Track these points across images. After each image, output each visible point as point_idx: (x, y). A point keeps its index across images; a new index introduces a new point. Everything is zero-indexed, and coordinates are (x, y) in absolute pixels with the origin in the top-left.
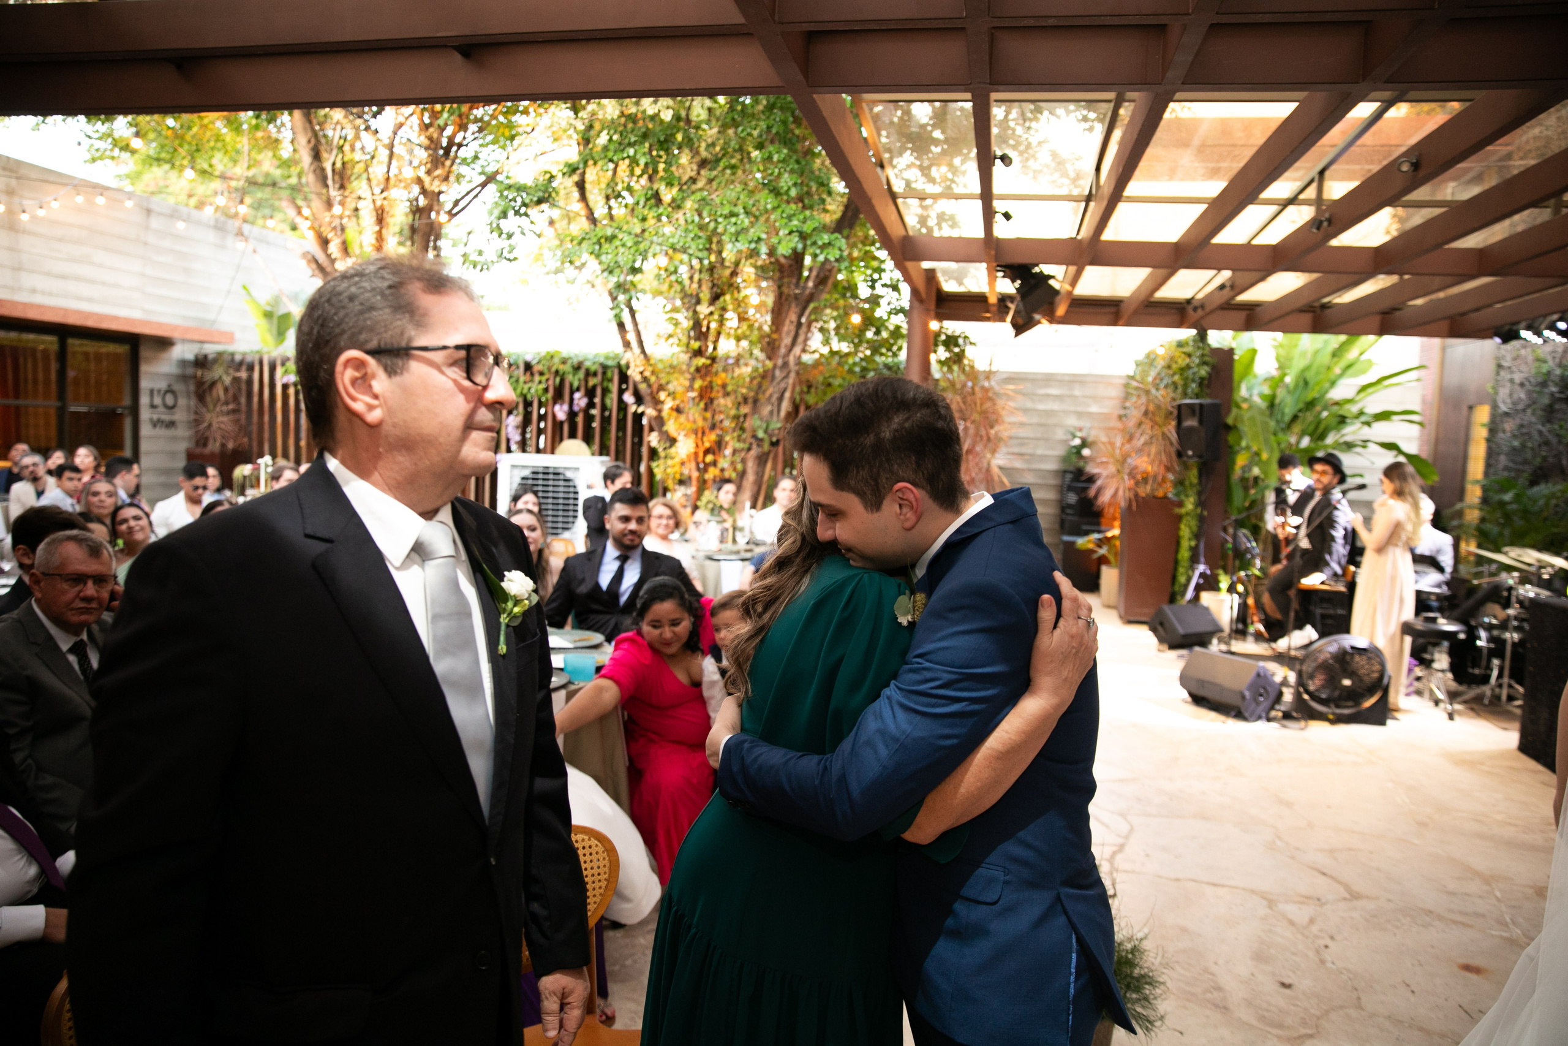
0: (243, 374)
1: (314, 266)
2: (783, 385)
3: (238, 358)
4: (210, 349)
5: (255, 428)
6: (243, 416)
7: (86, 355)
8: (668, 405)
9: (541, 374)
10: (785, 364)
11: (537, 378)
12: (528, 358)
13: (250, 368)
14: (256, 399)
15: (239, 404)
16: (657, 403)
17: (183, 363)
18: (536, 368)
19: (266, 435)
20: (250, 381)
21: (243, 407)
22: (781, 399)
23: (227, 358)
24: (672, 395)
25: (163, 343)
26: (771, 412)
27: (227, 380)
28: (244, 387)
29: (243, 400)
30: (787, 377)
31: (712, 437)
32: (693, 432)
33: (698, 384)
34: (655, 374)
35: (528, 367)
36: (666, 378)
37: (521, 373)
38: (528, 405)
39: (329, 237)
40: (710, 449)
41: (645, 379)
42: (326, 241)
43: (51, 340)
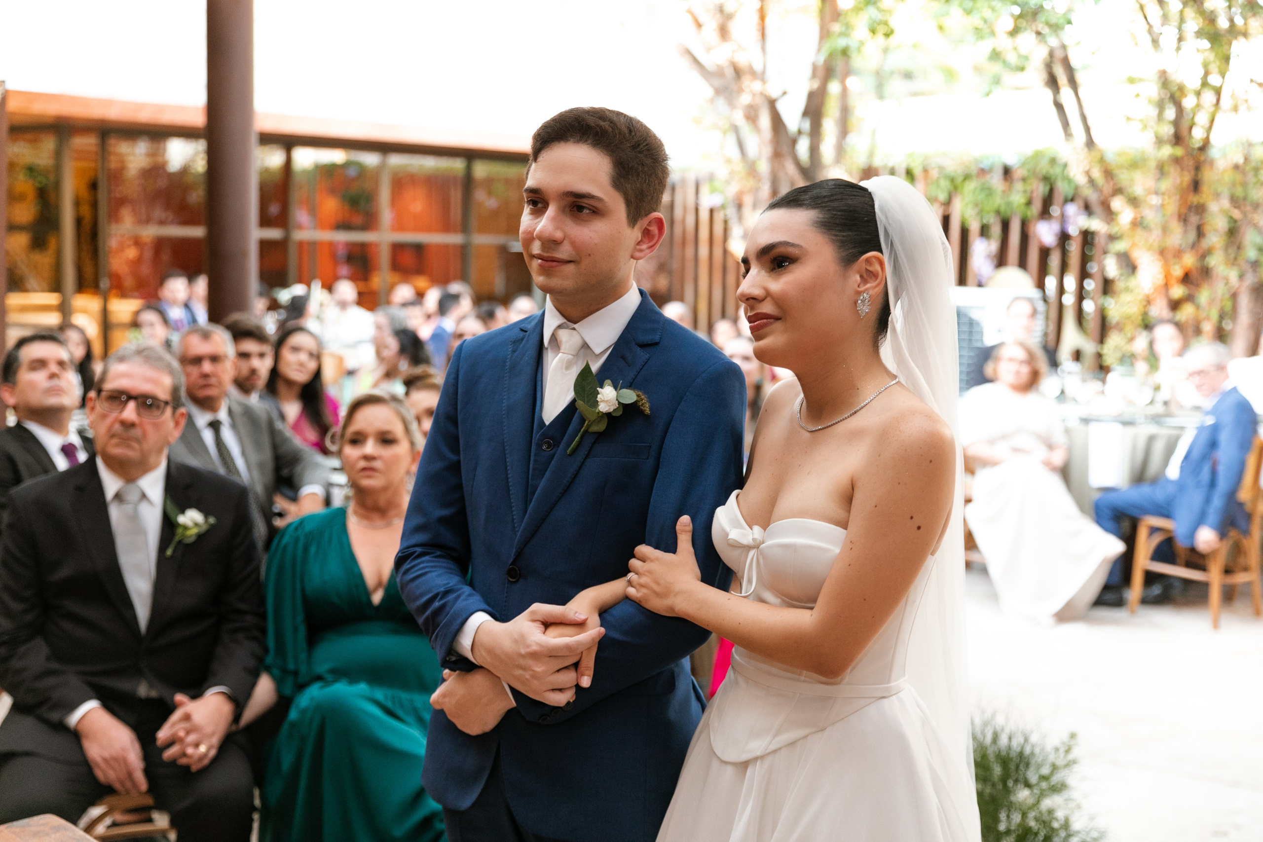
8: (1125, 214)
9: (1024, 180)
11: (1019, 186)
12: (1012, 160)
16: (1109, 214)
18: (1019, 173)
19: (690, 274)
24: (1134, 202)
31: (1189, 260)
32: (1162, 252)
33: (1166, 185)
34: (1108, 174)
35: (1007, 172)
36: (1123, 177)
37: (996, 181)
38: (1005, 226)
39: (701, 20)
40: (1186, 279)
41: (1092, 181)
42: (699, 25)
43: (457, 166)
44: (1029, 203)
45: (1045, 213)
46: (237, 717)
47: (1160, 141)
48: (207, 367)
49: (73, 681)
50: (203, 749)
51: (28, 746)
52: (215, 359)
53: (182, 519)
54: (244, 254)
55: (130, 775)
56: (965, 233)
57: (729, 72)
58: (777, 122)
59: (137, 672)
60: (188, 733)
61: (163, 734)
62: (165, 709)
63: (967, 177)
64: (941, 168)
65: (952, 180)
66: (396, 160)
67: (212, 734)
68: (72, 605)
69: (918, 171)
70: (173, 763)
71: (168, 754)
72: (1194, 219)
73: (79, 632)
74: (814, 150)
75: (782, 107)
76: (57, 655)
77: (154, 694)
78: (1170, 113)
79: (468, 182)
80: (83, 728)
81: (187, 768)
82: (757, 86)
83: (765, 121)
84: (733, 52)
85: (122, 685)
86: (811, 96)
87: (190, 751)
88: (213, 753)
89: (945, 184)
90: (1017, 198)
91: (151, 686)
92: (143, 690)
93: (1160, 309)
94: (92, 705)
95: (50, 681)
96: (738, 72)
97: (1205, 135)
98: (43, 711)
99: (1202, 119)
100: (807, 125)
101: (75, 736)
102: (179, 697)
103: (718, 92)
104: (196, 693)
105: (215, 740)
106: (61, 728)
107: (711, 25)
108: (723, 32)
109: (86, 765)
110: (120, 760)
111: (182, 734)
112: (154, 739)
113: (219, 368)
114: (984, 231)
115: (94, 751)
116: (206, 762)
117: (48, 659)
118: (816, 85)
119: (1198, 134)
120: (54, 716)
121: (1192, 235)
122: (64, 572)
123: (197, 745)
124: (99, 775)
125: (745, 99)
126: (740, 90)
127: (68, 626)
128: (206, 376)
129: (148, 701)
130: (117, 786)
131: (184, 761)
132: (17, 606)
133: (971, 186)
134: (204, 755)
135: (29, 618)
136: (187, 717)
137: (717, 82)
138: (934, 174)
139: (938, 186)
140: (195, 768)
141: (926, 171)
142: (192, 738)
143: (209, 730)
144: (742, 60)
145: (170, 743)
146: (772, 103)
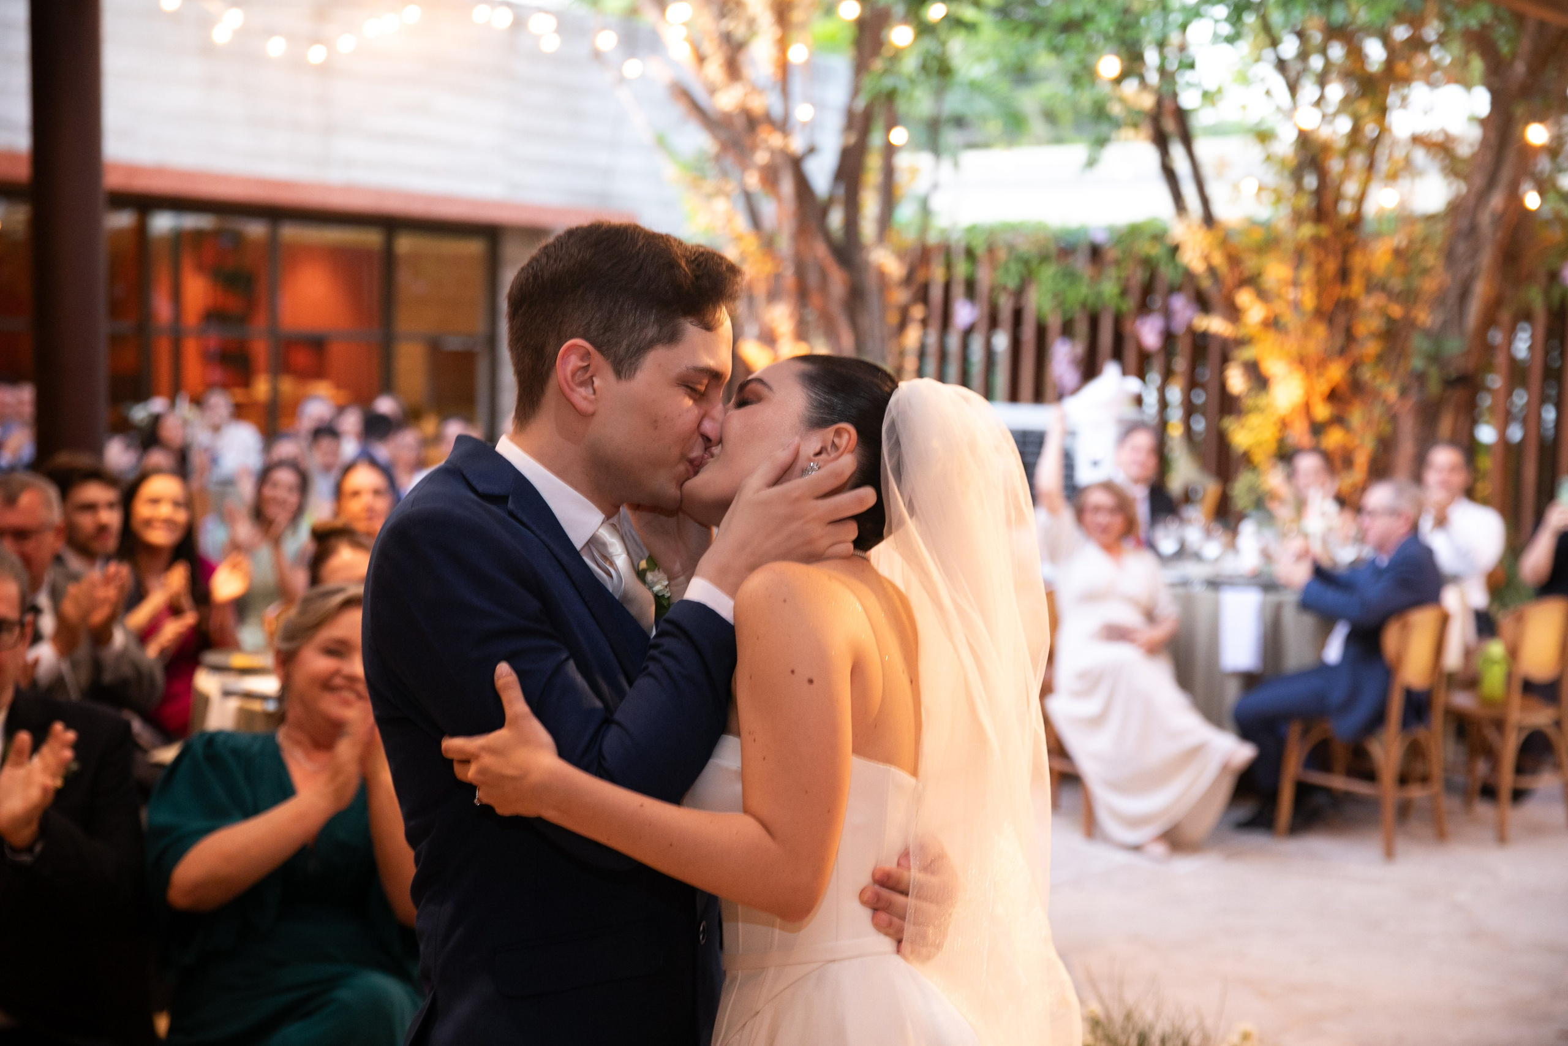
1: (683, 103)
2: (1466, 270)
8: (1254, 312)
9: (1117, 263)
10: (1473, 230)
11: (1112, 272)
12: (1100, 237)
16: (1234, 313)
18: (1112, 254)
22: (1464, 295)
24: (1262, 295)
26: (1445, 324)
30: (1474, 252)
31: (1336, 372)
32: (1302, 362)
33: (1307, 274)
34: (1234, 260)
35: (1096, 253)
36: (1251, 264)
37: (1081, 264)
38: (1094, 322)
39: (704, 52)
40: (1333, 396)
41: (1212, 270)
43: (372, 238)
44: (1124, 293)
45: (1144, 308)
47: (1298, 218)
56: (1042, 332)
57: (740, 123)
58: (803, 186)
63: (1044, 258)
64: (1011, 248)
65: (1026, 263)
69: (980, 250)
72: (1341, 319)
74: (850, 222)
75: (810, 168)
78: (1311, 181)
79: (389, 260)
82: (776, 140)
83: (787, 186)
84: (746, 95)
86: (845, 154)
89: (1014, 268)
90: (1109, 288)
93: (1299, 433)
96: (752, 122)
97: (1355, 210)
99: (1351, 188)
100: (841, 191)
103: (725, 147)
107: (715, 57)
108: (733, 69)
114: (1067, 330)
118: (852, 139)
119: (1346, 209)
121: (1339, 341)
125: (762, 157)
126: (753, 148)
133: (1048, 273)
138: (1002, 255)
139: (1007, 270)
141: (991, 250)
144: (758, 106)
146: (796, 164)
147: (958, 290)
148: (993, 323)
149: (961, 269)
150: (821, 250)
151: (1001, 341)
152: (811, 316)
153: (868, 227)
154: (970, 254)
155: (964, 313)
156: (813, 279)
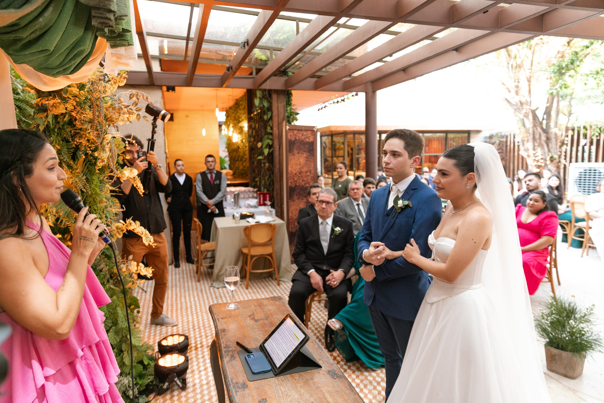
0: (504, 140)
1: (506, 101)
3: (503, 134)
4: (494, 132)
5: (508, 158)
6: (504, 154)
7: (459, 137)
13: (507, 137)
14: (508, 148)
15: (503, 150)
17: (486, 138)
19: (512, 160)
20: (506, 142)
21: (504, 151)
23: (499, 134)
25: (478, 132)
27: (498, 142)
28: (505, 144)
29: (504, 149)
39: (510, 90)
42: (510, 92)
43: (443, 135)
46: (345, 277)
48: (356, 191)
49: (309, 264)
50: (335, 283)
51: (298, 278)
52: (357, 189)
53: (336, 229)
54: (374, 162)
55: (320, 287)
57: (519, 104)
58: (535, 117)
59: (323, 264)
60: (332, 279)
61: (327, 278)
62: (328, 273)
64: (596, 125)
65: (600, 129)
66: (426, 135)
67: (338, 280)
68: (310, 247)
69: (588, 127)
70: (329, 285)
71: (328, 283)
73: (312, 253)
74: (548, 124)
75: (537, 113)
76: (307, 258)
77: (327, 269)
79: (446, 138)
80: (310, 275)
81: (332, 287)
82: (528, 107)
83: (531, 117)
84: (520, 98)
85: (319, 266)
86: (547, 108)
87: (332, 283)
88: (338, 284)
89: (597, 130)
91: (327, 267)
92: (325, 268)
94: (313, 270)
95: (305, 264)
96: (522, 104)
98: (302, 271)
100: (545, 117)
101: (309, 277)
102: (331, 271)
103: (515, 110)
104: (336, 270)
105: (339, 281)
106: (306, 275)
107: (513, 91)
108: (517, 93)
109: (310, 284)
110: (318, 284)
111: (331, 278)
112: (325, 278)
113: (358, 191)
115: (312, 281)
116: (336, 286)
117: (305, 259)
118: (548, 105)
120: (305, 272)
122: (309, 240)
123: (334, 282)
124: (313, 286)
125: (524, 111)
126: (523, 109)
127: (310, 252)
128: (355, 193)
129: (326, 270)
130: (317, 289)
131: (331, 285)
132: (300, 247)
134: (336, 284)
135: (302, 249)
136: (333, 275)
137: (515, 107)
138: (594, 127)
140: (333, 287)
141: (591, 127)
142: (333, 280)
143: (337, 279)
144: (523, 100)
145: (329, 280)
146: (534, 112)
147: (581, 136)
148: (591, 143)
149: (582, 131)
150: (539, 130)
151: (594, 148)
152: (536, 144)
153: (552, 124)
154: (585, 127)
155: (583, 141)
156: (537, 137)
